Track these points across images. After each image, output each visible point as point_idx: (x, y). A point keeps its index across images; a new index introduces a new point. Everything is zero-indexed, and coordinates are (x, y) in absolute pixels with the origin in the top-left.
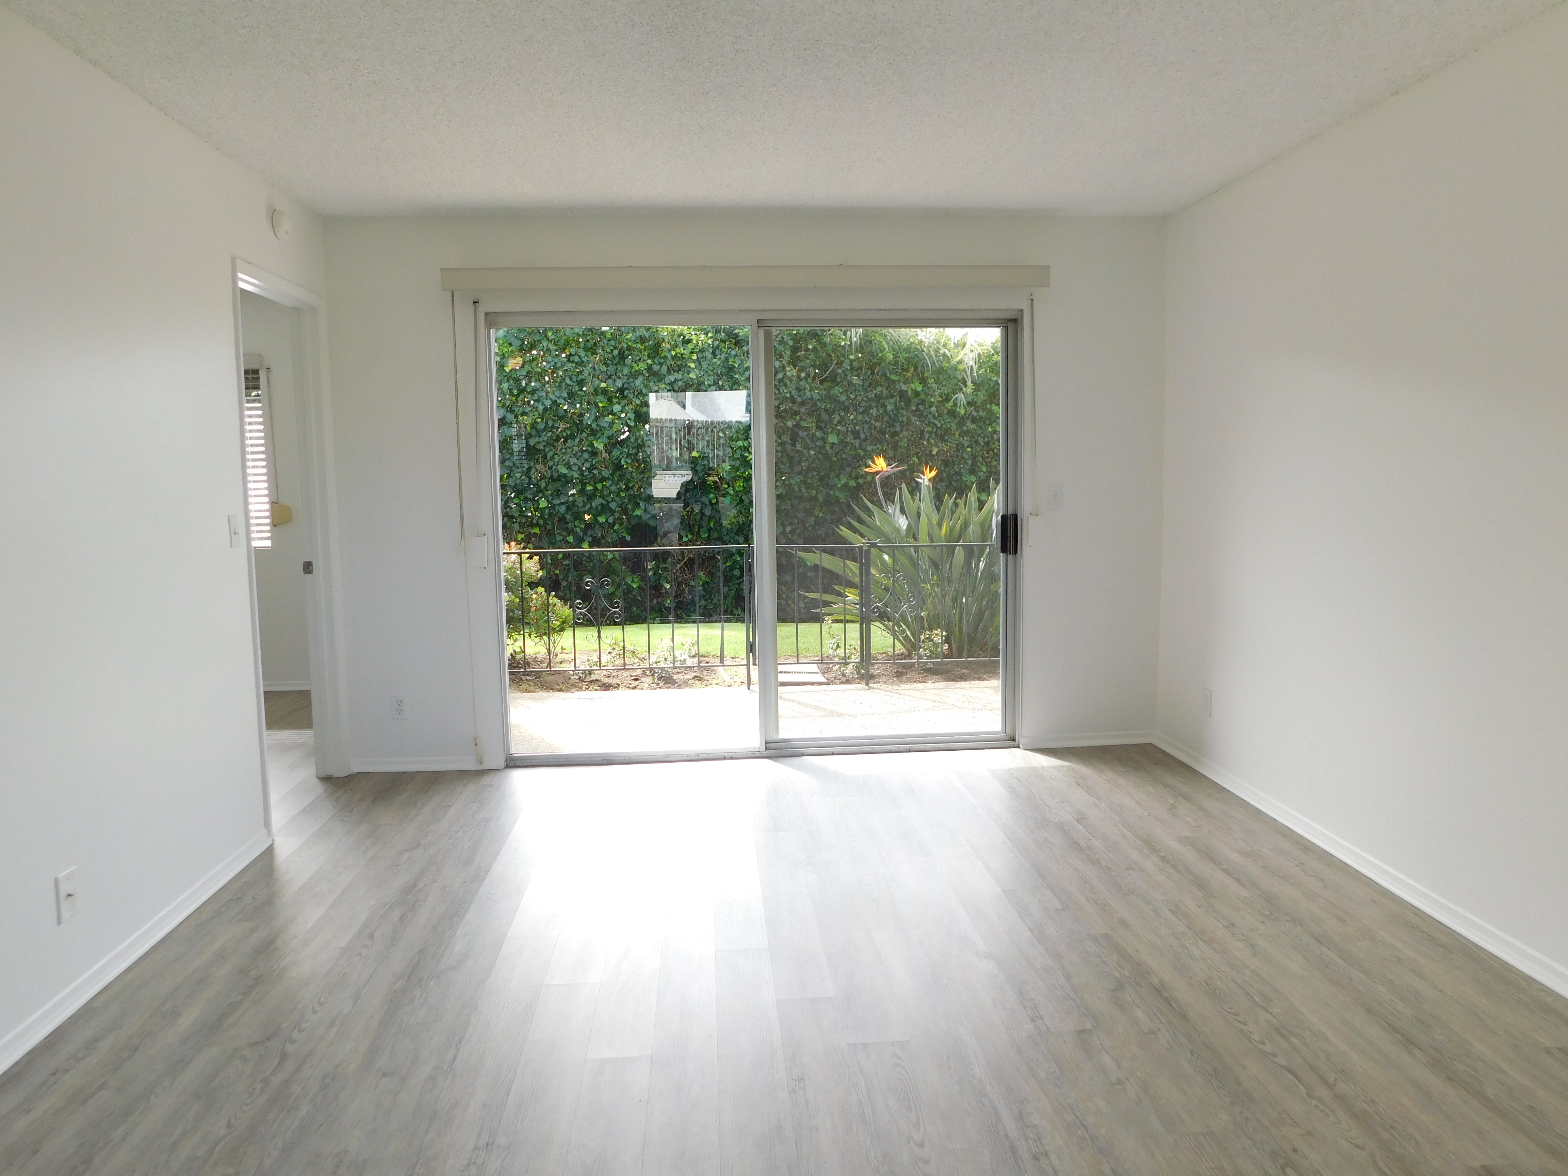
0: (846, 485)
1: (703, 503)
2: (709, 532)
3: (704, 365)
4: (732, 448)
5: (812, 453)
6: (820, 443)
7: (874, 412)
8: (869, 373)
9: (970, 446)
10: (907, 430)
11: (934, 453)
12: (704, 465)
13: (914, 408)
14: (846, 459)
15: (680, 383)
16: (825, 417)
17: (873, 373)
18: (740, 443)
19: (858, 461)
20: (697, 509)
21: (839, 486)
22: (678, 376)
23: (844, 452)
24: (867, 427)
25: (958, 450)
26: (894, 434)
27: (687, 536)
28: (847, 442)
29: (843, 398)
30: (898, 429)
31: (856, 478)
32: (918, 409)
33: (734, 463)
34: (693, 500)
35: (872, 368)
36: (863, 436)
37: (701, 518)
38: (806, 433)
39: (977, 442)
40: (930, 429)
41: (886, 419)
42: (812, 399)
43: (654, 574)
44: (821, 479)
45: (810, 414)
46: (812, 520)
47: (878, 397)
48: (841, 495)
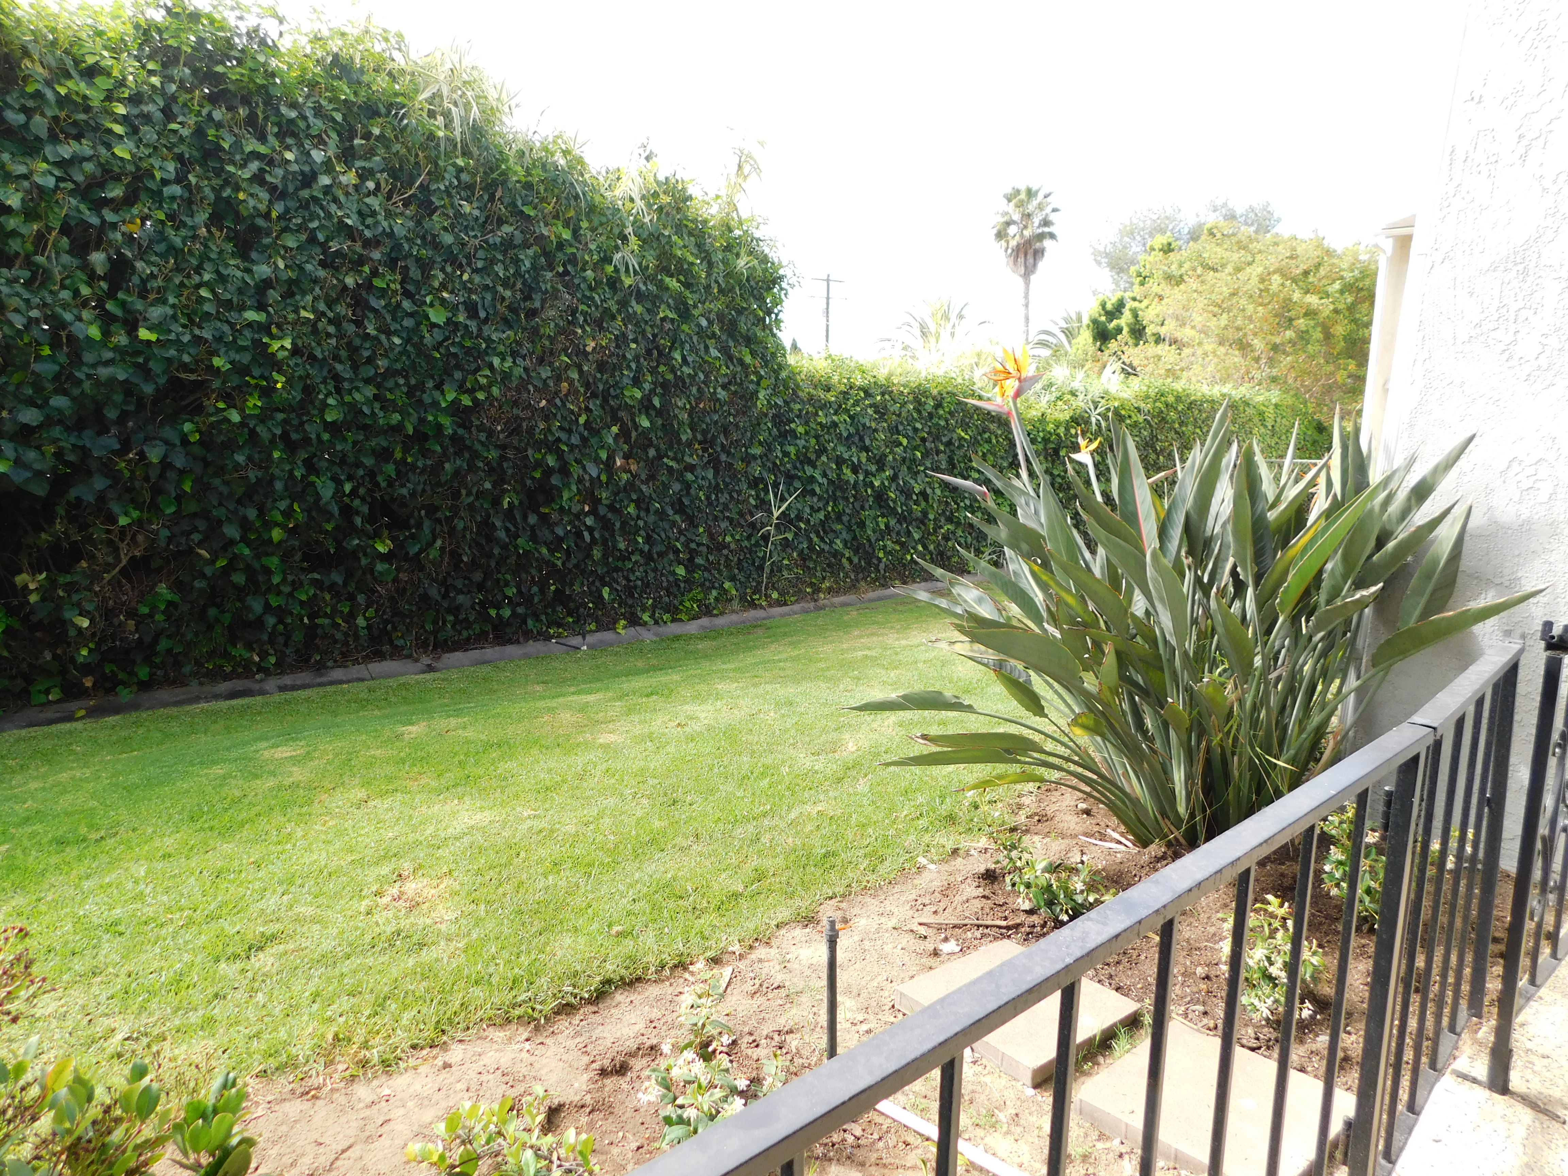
0: (456, 402)
1: (166, 442)
2: (179, 504)
3: (149, 134)
4: (232, 325)
5: (397, 341)
6: (408, 323)
7: (499, 269)
8: (486, 197)
9: (635, 341)
10: (551, 306)
11: (589, 349)
12: (169, 360)
13: (561, 269)
14: (455, 355)
15: (89, 167)
16: (415, 273)
17: (492, 198)
18: (251, 315)
19: (475, 360)
20: (154, 455)
21: (444, 405)
22: (85, 148)
23: (453, 344)
24: (489, 297)
25: (618, 346)
26: (532, 313)
27: (126, 514)
28: (456, 324)
29: (448, 239)
30: (537, 304)
31: (471, 392)
32: (566, 272)
33: (238, 358)
34: (141, 436)
35: (490, 188)
36: (482, 314)
37: (162, 476)
38: (383, 303)
39: (643, 332)
40: (585, 308)
41: (519, 285)
42: (391, 235)
43: (43, 599)
44: (409, 394)
45: (392, 263)
46: (390, 469)
47: (508, 244)
48: (446, 421)
